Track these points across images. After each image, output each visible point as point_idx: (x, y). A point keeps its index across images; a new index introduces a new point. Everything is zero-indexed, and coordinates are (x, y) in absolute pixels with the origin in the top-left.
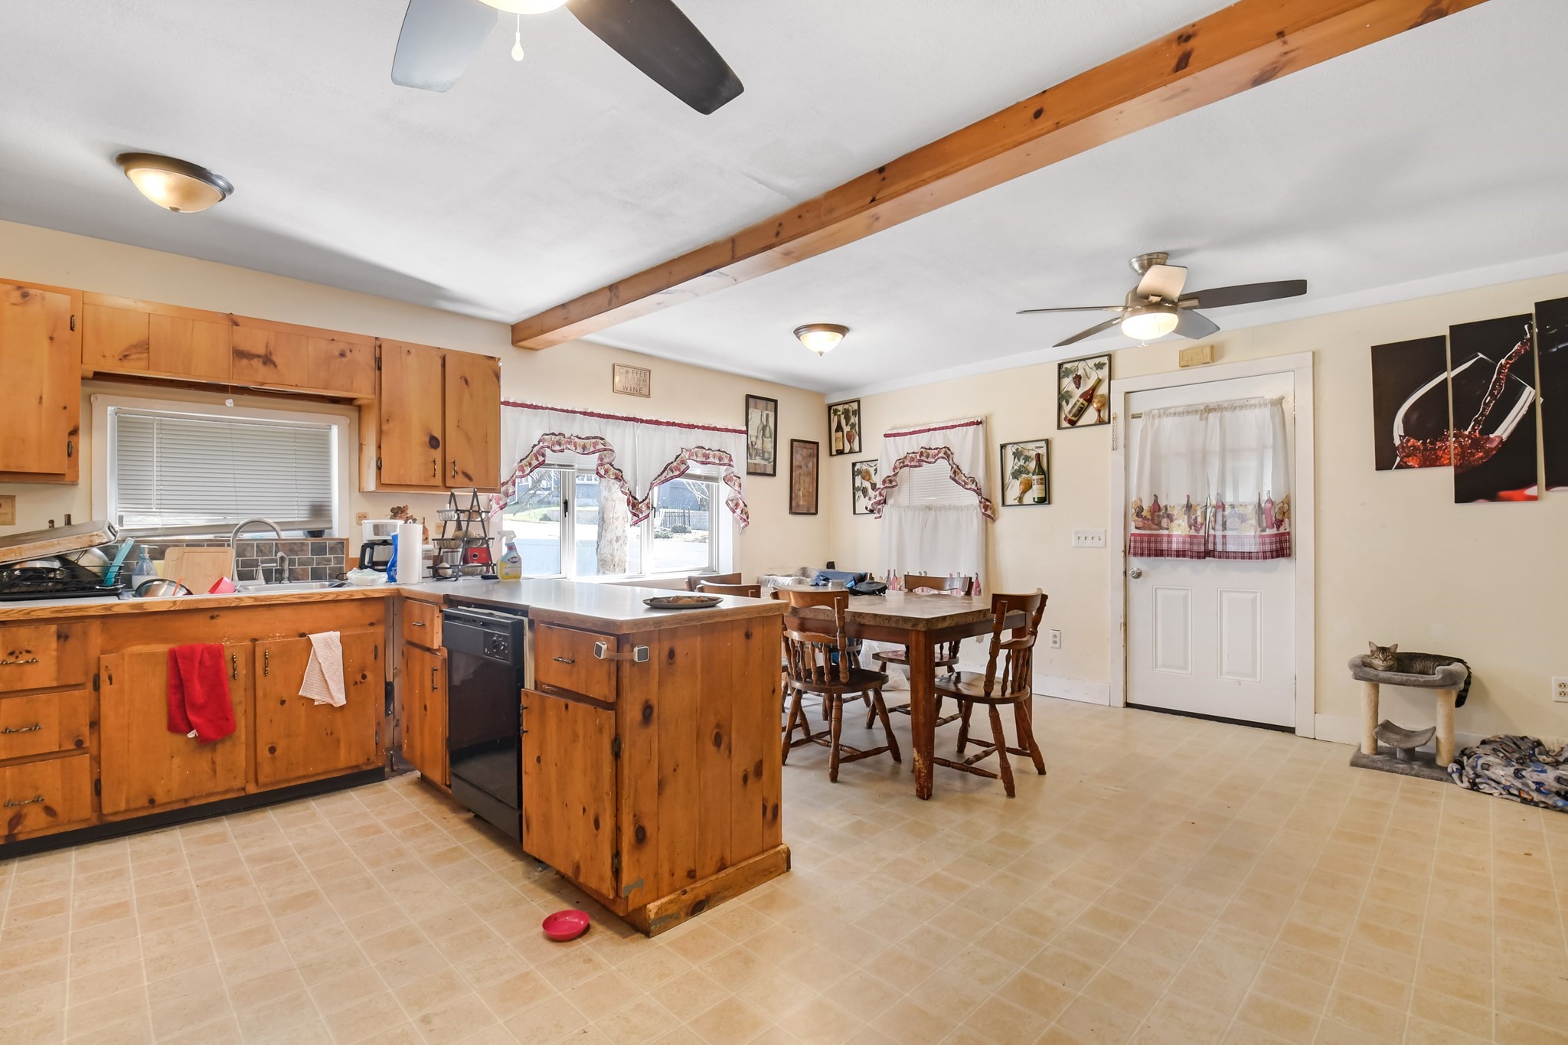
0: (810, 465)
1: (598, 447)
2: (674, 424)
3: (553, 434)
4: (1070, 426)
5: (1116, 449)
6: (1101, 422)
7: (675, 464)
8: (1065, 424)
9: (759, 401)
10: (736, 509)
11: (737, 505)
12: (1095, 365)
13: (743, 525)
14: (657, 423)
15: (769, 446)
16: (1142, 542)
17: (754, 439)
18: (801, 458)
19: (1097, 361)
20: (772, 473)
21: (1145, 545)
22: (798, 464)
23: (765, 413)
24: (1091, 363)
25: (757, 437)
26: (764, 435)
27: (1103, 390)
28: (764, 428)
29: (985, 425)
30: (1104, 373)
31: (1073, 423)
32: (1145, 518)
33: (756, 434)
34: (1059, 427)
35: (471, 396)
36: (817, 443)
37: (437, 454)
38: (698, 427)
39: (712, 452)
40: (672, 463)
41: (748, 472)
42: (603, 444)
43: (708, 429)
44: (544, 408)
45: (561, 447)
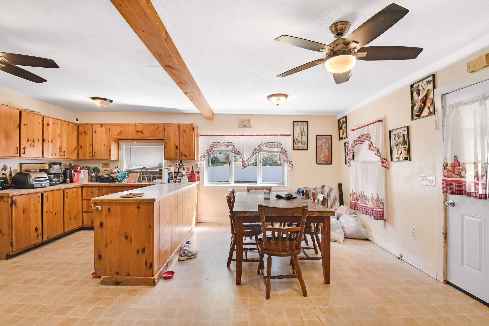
0: (327, 145)
1: (228, 145)
2: (259, 135)
3: (215, 142)
4: (417, 118)
5: (438, 129)
6: (430, 113)
7: (258, 148)
8: (415, 117)
9: (299, 123)
10: (288, 163)
11: (288, 161)
12: (427, 82)
13: (290, 168)
14: (252, 135)
15: (305, 139)
16: (447, 185)
17: (297, 137)
18: (322, 142)
19: (427, 80)
20: (306, 149)
21: (449, 187)
22: (320, 145)
23: (302, 127)
24: (425, 82)
25: (298, 136)
26: (302, 135)
27: (431, 96)
28: (302, 132)
29: (383, 121)
30: (431, 86)
31: (418, 116)
32: (448, 170)
33: (298, 135)
34: (412, 118)
35: (186, 135)
36: (331, 136)
37: (178, 151)
38: (268, 135)
39: (274, 143)
40: (257, 148)
41: (293, 149)
42: (230, 144)
43: (273, 135)
44: (214, 135)
45: (217, 146)
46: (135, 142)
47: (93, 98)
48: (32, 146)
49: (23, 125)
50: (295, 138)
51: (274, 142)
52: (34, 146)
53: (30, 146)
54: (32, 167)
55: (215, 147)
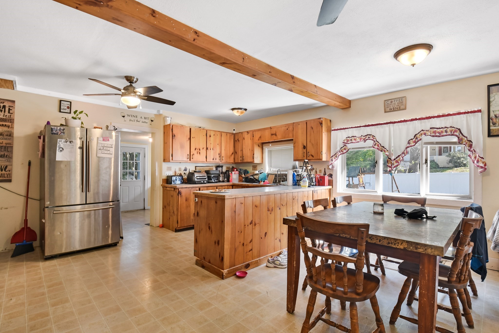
2: (416, 119)
3: (349, 137)
7: (414, 140)
10: (475, 160)
11: (475, 158)
17: (497, 113)
35: (313, 132)
37: (305, 150)
38: (434, 117)
39: (445, 129)
40: (412, 139)
41: (490, 135)
42: (369, 137)
43: (443, 116)
44: (348, 128)
45: (352, 141)
46: (270, 145)
47: (233, 109)
48: (198, 153)
49: (192, 138)
50: (492, 115)
51: (445, 127)
52: (200, 153)
53: (197, 153)
54: (203, 169)
55: (348, 142)
